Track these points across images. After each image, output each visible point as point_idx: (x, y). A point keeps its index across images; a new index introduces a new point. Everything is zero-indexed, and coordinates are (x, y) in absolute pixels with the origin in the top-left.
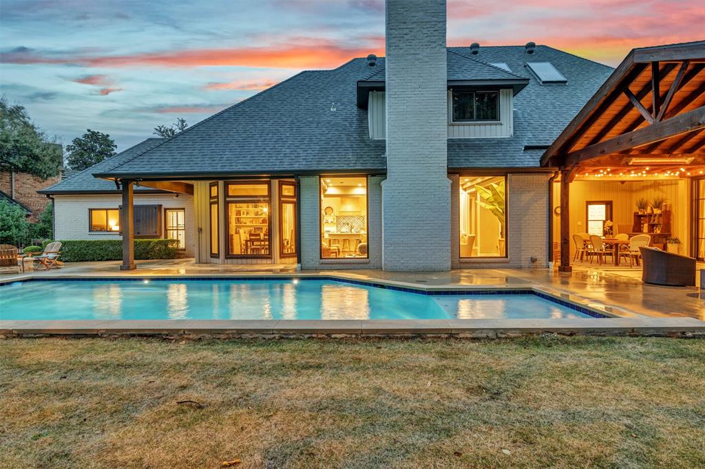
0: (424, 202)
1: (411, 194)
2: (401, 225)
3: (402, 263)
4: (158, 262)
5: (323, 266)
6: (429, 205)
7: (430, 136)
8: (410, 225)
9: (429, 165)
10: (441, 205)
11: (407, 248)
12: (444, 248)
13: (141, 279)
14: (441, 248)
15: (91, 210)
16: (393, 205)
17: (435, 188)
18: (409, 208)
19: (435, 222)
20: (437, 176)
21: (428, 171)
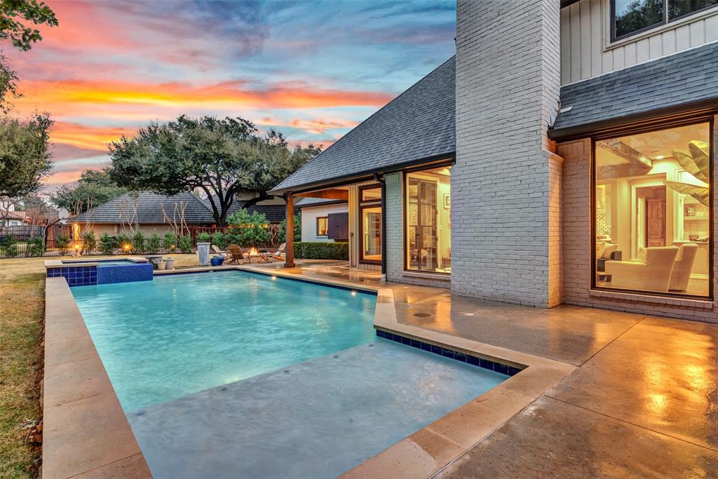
0: (504, 193)
1: (486, 182)
2: (472, 230)
3: (474, 286)
4: (332, 262)
5: (406, 278)
6: (513, 197)
7: (513, 86)
8: (484, 230)
9: (512, 133)
10: (531, 196)
11: (480, 264)
12: (537, 268)
13: (270, 275)
14: (532, 268)
15: (318, 218)
16: (462, 201)
17: (521, 169)
18: (483, 204)
19: (521, 224)
20: (526, 149)
21: (511, 142)
